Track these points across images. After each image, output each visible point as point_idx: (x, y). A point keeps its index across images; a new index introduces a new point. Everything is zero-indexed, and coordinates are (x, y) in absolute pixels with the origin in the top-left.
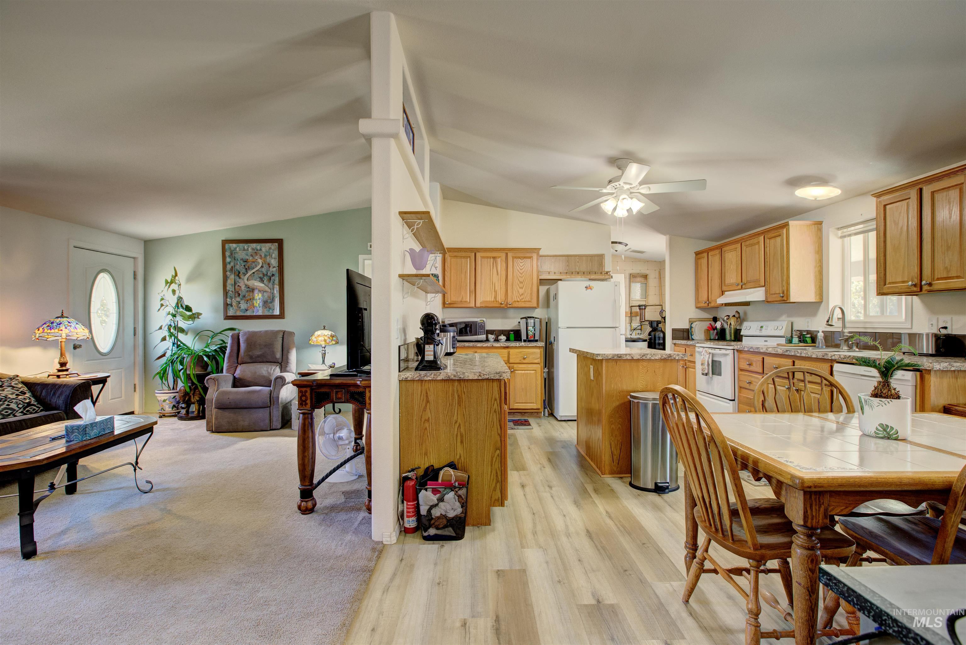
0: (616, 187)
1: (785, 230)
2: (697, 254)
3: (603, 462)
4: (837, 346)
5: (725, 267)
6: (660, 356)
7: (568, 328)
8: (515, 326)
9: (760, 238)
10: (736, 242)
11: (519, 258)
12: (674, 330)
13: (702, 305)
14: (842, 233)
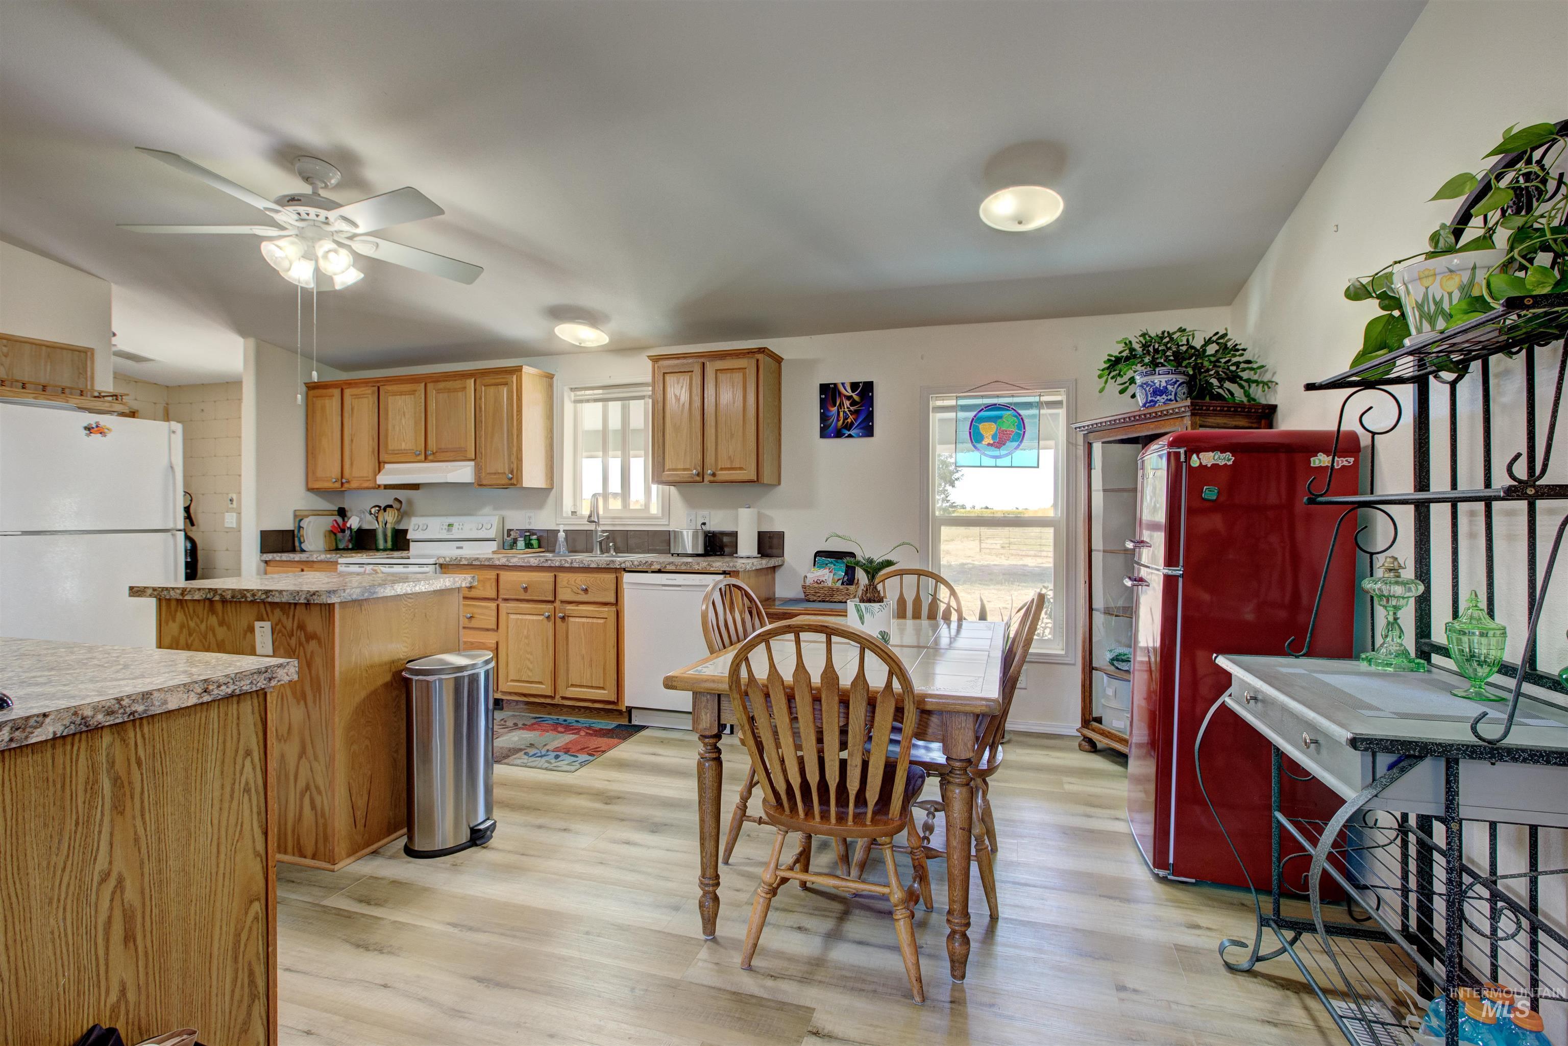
0: (306, 217)
1: (515, 377)
2: (311, 387)
3: (334, 842)
5: (387, 419)
9: (468, 381)
10: (413, 378)
12: (265, 534)
13: (328, 485)
14: (575, 396)
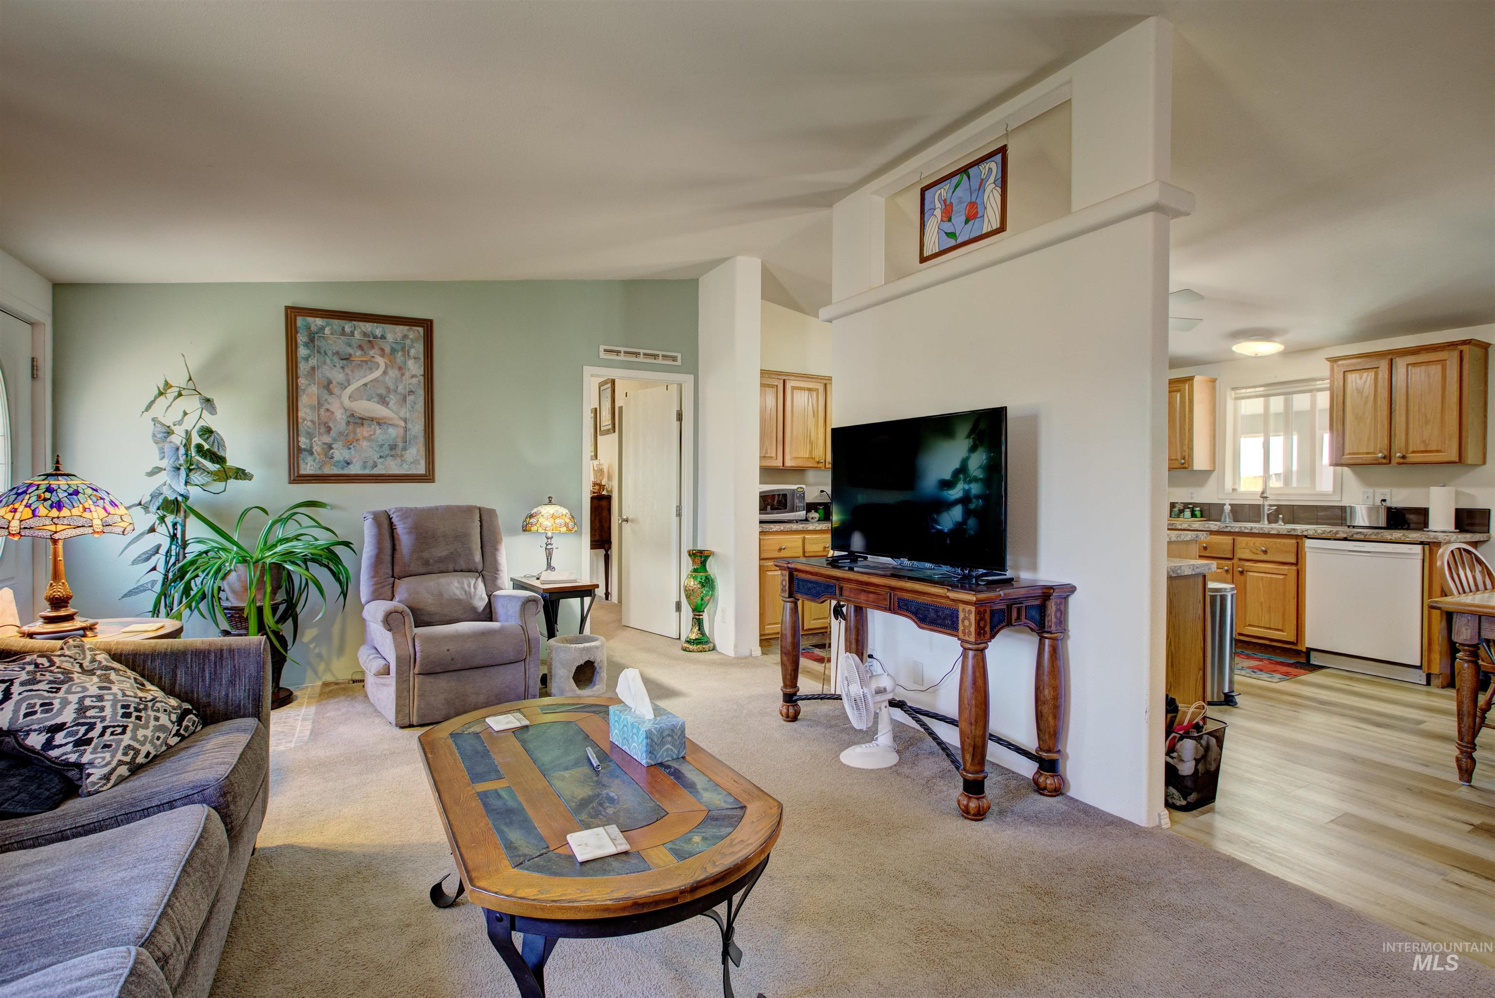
1: (1186, 386)
4: (1259, 518)
14: (1237, 394)
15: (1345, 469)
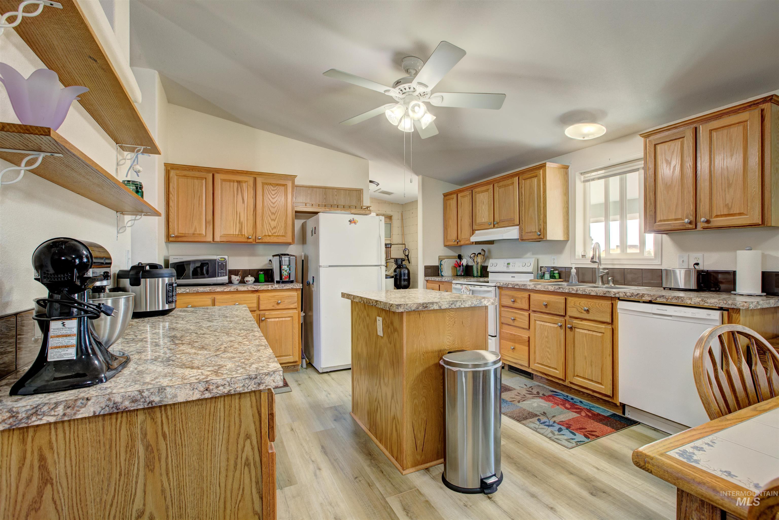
0: (404, 91)
1: (541, 171)
2: (445, 195)
3: (405, 453)
4: (593, 281)
5: (476, 207)
6: (470, 303)
7: (330, 266)
8: (266, 265)
9: (515, 178)
10: (488, 183)
11: (271, 184)
12: (426, 268)
13: (452, 243)
14: (585, 177)
15: (664, 236)
